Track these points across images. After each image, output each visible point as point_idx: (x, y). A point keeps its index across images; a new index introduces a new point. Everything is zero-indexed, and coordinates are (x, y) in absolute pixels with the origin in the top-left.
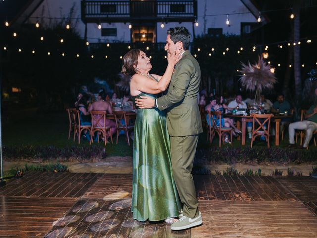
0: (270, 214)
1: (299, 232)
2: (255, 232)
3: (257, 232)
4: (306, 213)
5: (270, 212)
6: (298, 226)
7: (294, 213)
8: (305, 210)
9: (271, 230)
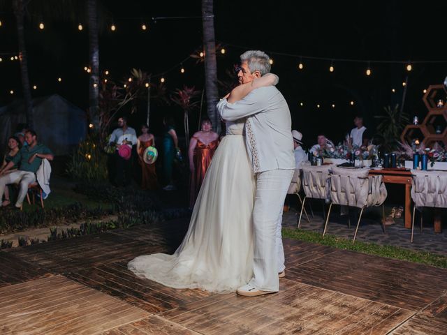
0: (31, 299)
1: (81, 310)
2: (27, 327)
3: (30, 326)
4: (75, 286)
5: (31, 296)
6: (75, 303)
7: (61, 289)
8: (72, 284)
9: (46, 318)
